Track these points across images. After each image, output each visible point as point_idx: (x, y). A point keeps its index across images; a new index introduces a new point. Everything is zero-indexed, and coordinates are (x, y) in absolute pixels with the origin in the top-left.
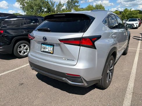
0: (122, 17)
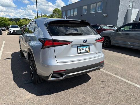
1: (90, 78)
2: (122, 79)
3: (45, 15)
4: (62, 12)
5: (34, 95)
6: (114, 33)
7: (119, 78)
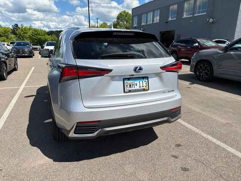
1: (155, 137)
2: (218, 143)
3: (104, 23)
4: (133, 17)
5: (51, 161)
6: (220, 53)
7: (214, 140)
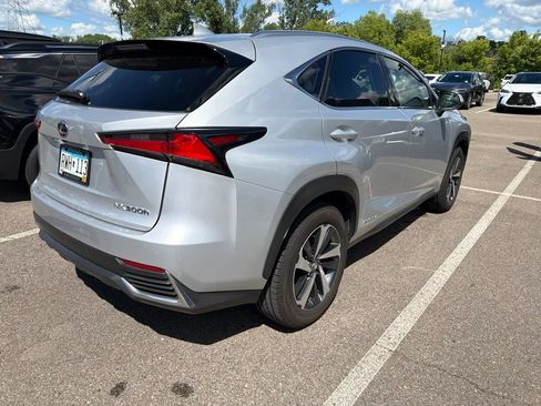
0: (500, 63)
